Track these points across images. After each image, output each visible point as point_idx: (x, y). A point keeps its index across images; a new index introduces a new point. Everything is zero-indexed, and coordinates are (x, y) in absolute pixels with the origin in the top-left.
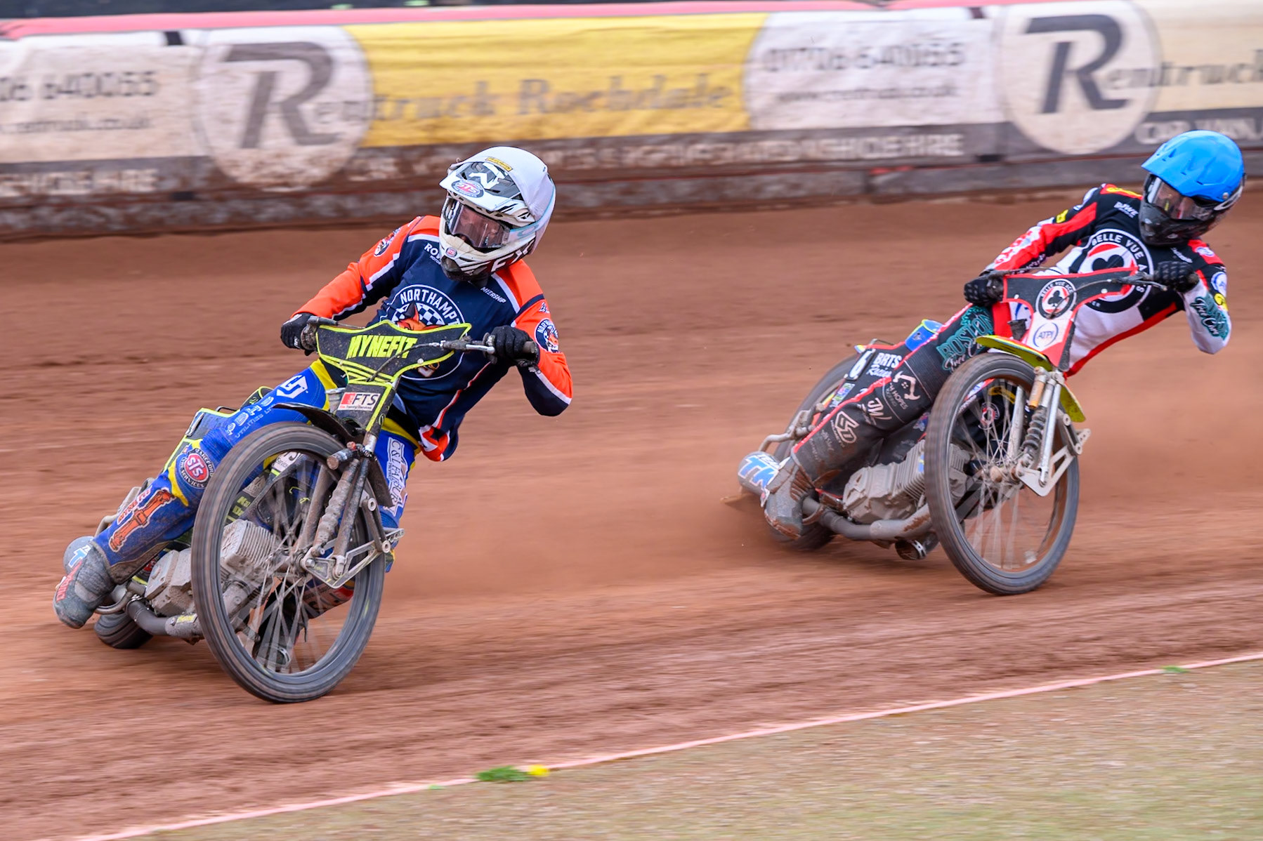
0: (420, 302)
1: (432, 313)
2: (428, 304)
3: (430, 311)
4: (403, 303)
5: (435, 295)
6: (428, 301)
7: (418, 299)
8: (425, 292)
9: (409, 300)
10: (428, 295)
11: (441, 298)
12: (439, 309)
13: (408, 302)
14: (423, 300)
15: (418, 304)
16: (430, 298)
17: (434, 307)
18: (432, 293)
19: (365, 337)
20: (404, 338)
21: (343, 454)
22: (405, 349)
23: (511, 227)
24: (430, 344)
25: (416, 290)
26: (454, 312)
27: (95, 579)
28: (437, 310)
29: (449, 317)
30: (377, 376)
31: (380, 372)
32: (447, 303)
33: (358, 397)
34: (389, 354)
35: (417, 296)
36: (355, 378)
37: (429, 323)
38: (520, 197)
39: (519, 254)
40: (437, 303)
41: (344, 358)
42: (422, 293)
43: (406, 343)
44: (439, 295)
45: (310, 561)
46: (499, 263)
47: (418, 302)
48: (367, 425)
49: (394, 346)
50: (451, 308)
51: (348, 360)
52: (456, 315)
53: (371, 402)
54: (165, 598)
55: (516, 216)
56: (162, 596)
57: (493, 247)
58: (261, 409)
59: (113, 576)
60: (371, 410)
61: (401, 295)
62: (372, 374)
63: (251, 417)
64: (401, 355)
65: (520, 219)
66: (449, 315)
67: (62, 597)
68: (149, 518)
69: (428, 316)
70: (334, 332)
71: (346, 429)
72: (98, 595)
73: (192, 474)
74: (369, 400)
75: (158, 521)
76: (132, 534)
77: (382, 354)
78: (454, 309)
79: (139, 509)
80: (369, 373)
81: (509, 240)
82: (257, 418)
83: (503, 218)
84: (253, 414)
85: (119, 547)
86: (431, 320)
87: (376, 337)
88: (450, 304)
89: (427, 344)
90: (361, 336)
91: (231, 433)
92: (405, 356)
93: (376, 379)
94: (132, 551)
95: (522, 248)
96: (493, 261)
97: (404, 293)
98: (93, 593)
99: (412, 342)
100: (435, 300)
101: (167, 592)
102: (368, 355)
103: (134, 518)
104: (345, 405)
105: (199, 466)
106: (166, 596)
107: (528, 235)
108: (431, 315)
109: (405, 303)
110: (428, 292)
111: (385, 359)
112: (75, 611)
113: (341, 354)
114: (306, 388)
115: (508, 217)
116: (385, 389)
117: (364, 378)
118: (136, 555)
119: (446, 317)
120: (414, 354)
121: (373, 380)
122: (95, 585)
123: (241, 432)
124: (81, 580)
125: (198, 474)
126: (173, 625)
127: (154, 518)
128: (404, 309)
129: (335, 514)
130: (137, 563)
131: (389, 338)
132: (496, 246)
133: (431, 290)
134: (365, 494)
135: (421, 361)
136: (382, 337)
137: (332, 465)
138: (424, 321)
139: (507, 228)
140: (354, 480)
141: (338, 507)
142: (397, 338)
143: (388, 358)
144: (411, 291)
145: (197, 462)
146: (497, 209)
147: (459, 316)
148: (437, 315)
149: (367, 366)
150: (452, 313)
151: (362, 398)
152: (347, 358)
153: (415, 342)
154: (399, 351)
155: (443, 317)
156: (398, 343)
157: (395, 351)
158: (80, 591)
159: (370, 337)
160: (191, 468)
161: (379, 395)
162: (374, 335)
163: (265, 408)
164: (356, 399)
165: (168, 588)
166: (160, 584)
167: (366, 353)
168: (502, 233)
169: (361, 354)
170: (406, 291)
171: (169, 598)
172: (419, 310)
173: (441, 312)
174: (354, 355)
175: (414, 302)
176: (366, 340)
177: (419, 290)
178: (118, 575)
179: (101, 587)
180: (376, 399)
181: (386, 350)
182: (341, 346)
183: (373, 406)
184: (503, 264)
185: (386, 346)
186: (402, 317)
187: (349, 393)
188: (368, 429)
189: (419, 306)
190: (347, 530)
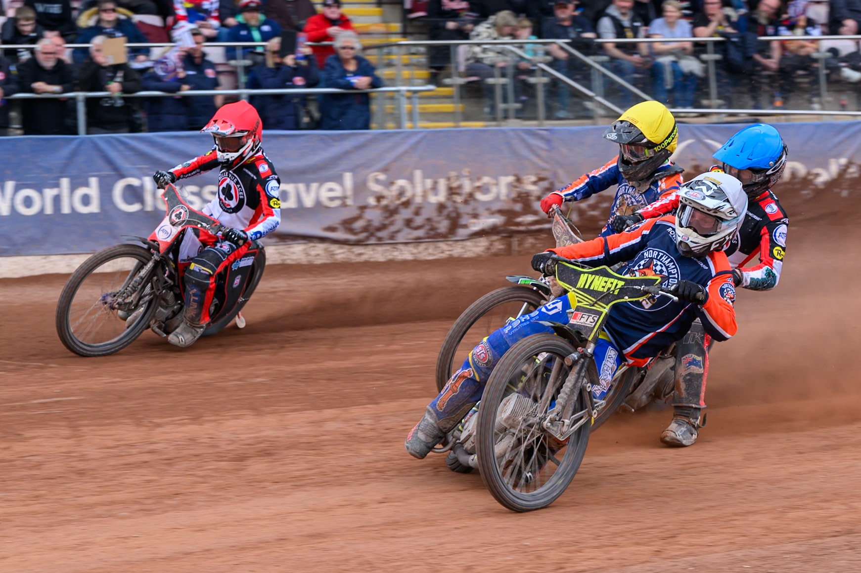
0: (656, 259)
1: (662, 266)
2: (661, 262)
3: (661, 265)
4: (645, 257)
5: (667, 257)
6: (661, 260)
7: (655, 257)
8: (661, 254)
9: (649, 256)
10: (662, 256)
11: (670, 259)
12: (667, 265)
13: (649, 258)
14: (658, 258)
15: (654, 260)
16: (663, 258)
17: (664, 264)
18: (665, 256)
19: (590, 275)
20: (616, 281)
21: (575, 356)
22: (617, 288)
23: (722, 220)
24: (634, 287)
25: (655, 252)
26: (675, 270)
27: (430, 427)
28: (665, 265)
29: (671, 272)
30: (596, 303)
31: (599, 300)
32: (672, 263)
33: (584, 316)
34: (605, 290)
35: (655, 254)
36: (581, 302)
37: (658, 273)
38: (728, 201)
39: (727, 238)
40: (667, 262)
41: (575, 287)
42: (658, 255)
43: (617, 285)
44: (669, 258)
45: (549, 424)
46: (715, 245)
47: (655, 259)
48: (589, 337)
49: (609, 285)
50: (674, 266)
51: (577, 289)
52: (676, 271)
53: (592, 321)
54: (471, 443)
55: (726, 213)
56: (469, 442)
57: (712, 234)
58: (529, 318)
59: (441, 428)
60: (592, 326)
61: (645, 253)
62: (593, 301)
63: (521, 323)
64: (614, 291)
65: (728, 215)
66: (672, 271)
67: (410, 439)
68: (459, 388)
69: (658, 268)
70: (568, 267)
71: (576, 337)
72: (433, 438)
73: (479, 358)
74: (591, 319)
75: (464, 390)
76: (450, 399)
77: (601, 289)
78: (676, 267)
79: (453, 382)
80: (591, 300)
81: (722, 229)
82: (525, 324)
83: (718, 214)
84: (523, 321)
85: (443, 408)
86: (659, 271)
87: (597, 277)
88: (674, 264)
89: (632, 287)
90: (587, 275)
91: (507, 332)
92: (616, 293)
93: (596, 305)
94: (451, 410)
95: (729, 235)
96: (712, 243)
97: (648, 252)
98: (430, 437)
99: (621, 284)
100: (665, 260)
101: (472, 439)
102: (592, 288)
103: (450, 389)
104: (575, 320)
105: (483, 353)
106: (472, 441)
107: (732, 225)
108: (660, 268)
109: (646, 258)
110: (662, 254)
111: (602, 293)
112: (418, 447)
113: (574, 283)
114: (561, 309)
115: (722, 214)
116: (602, 313)
117: (588, 303)
118: (453, 413)
119: (669, 271)
120: (623, 292)
121: (593, 306)
122: (430, 432)
123: (513, 331)
124: (421, 429)
125: (482, 358)
126: (473, 460)
127: (462, 387)
128: (645, 261)
129: (566, 394)
130: (456, 418)
131: (606, 279)
132: (714, 233)
133: (664, 254)
134: (585, 380)
135: (626, 297)
136: (601, 277)
137: (568, 362)
138: (655, 271)
139: (721, 221)
140: (579, 373)
141: (569, 389)
142: (612, 280)
143: (605, 293)
144: (652, 251)
145: (482, 350)
146: (715, 208)
147: (677, 272)
148: (664, 269)
149: (590, 296)
150: (673, 270)
151: (586, 317)
152: (577, 287)
153: (623, 284)
154: (612, 289)
155: (668, 271)
156: (612, 283)
157: (609, 289)
158: (421, 436)
159: (594, 276)
160: (479, 354)
161: (598, 316)
162: (596, 275)
163: (531, 318)
164: (582, 317)
165: (472, 437)
166: (468, 433)
167: (590, 286)
168: (717, 225)
169: (587, 287)
170: (649, 250)
171: (473, 443)
172: (654, 264)
173: (667, 267)
174: (582, 287)
175: (652, 259)
176: (591, 278)
177: (657, 253)
178: (444, 426)
179: (435, 433)
180: (596, 319)
181: (603, 287)
182: (573, 278)
183: (594, 324)
184: (718, 245)
185: (604, 284)
186: (641, 267)
187: (577, 312)
188: (590, 339)
189: (655, 262)
190: (572, 404)
